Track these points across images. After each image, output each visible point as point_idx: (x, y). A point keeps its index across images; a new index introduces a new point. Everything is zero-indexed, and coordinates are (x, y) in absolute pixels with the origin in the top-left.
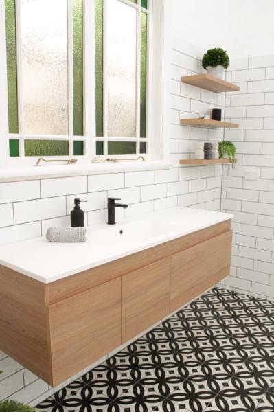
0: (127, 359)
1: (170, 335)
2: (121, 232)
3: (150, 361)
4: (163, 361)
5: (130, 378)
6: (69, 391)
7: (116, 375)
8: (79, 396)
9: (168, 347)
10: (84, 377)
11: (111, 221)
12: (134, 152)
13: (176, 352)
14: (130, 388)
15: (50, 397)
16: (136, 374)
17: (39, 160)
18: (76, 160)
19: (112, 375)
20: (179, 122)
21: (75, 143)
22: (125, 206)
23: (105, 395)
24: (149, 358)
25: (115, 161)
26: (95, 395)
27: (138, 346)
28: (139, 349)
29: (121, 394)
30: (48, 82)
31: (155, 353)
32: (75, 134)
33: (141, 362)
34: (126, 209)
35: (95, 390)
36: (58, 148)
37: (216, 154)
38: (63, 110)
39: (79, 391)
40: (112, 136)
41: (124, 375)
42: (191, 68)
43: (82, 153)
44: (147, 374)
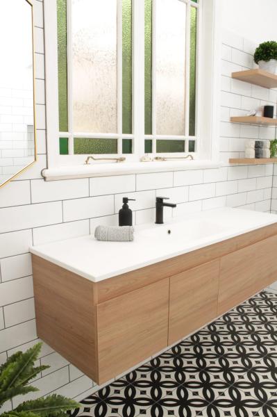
0: (171, 360)
1: (215, 338)
2: (169, 232)
3: (194, 364)
4: (208, 364)
5: (174, 380)
6: (112, 389)
7: (159, 377)
8: (122, 395)
9: (213, 351)
10: (128, 376)
11: (159, 220)
12: (183, 150)
13: (221, 356)
14: (174, 391)
15: (94, 393)
16: (180, 377)
17: (88, 158)
18: (124, 159)
19: (156, 376)
20: (228, 120)
21: (124, 141)
22: (173, 206)
23: (148, 395)
24: (194, 361)
25: (164, 159)
26: (138, 395)
27: (183, 348)
28: (183, 351)
29: (164, 396)
30: (97, 79)
31: (200, 356)
32: (124, 132)
33: (185, 365)
34: (174, 209)
35: (138, 390)
36: (107, 147)
37: (267, 153)
38: (112, 108)
39: (122, 390)
40: (160, 134)
41: (168, 376)
42: (242, 63)
43: (130, 152)
44: (191, 377)
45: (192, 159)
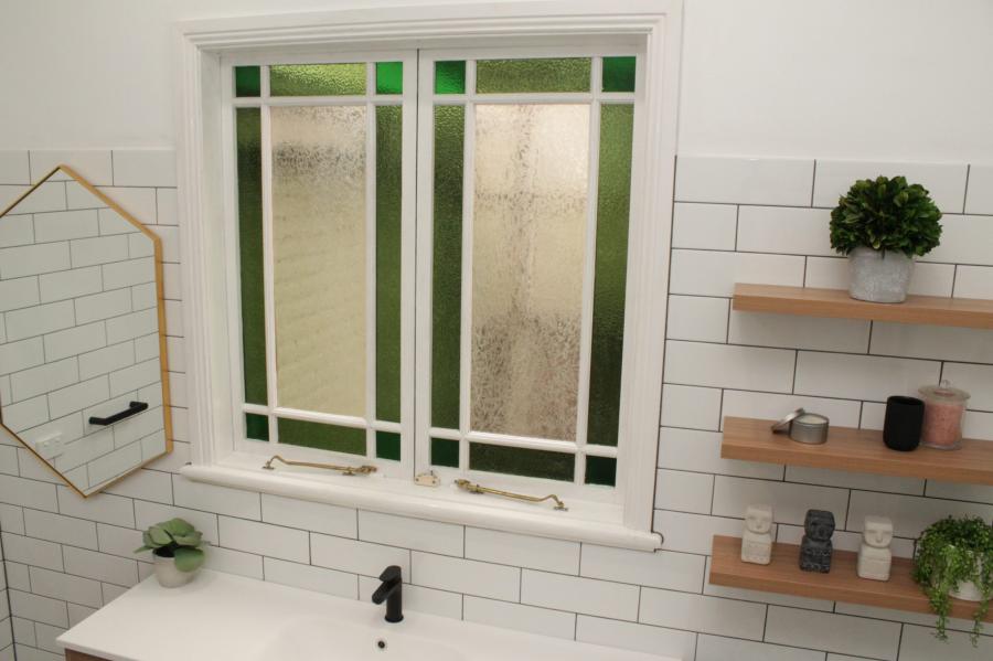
2: (382, 645)
17: (273, 459)
18: (375, 470)
32: (381, 415)
45: (561, 507)
